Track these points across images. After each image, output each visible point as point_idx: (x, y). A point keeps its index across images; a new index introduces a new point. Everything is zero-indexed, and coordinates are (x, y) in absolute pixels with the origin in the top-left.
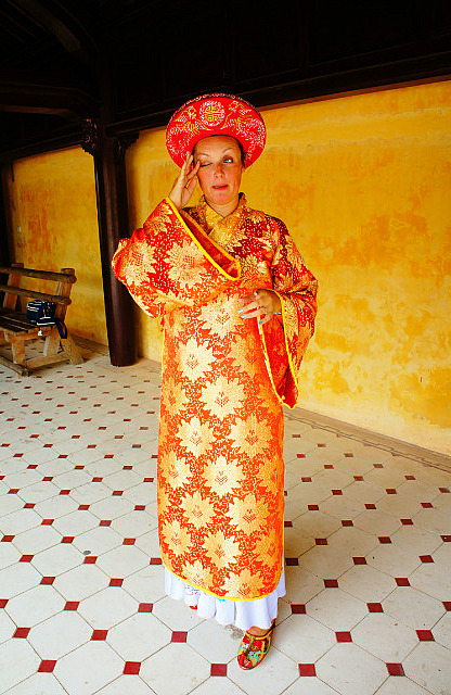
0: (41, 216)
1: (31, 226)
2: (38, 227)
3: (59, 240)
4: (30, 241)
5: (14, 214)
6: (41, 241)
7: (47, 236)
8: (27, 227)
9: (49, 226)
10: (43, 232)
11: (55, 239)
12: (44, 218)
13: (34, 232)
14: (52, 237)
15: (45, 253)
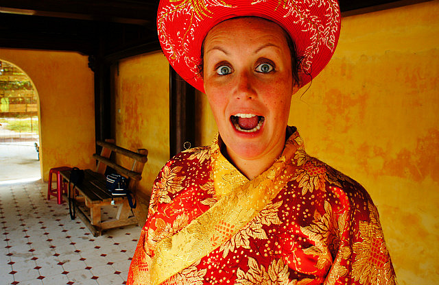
0: (134, 102)
1: (127, 110)
2: (132, 111)
3: (145, 122)
4: (126, 121)
5: (117, 100)
6: (133, 121)
7: (137, 118)
8: (124, 110)
9: (139, 111)
10: (134, 115)
11: (142, 121)
12: (136, 105)
13: (129, 114)
14: (141, 120)
15: (135, 131)
